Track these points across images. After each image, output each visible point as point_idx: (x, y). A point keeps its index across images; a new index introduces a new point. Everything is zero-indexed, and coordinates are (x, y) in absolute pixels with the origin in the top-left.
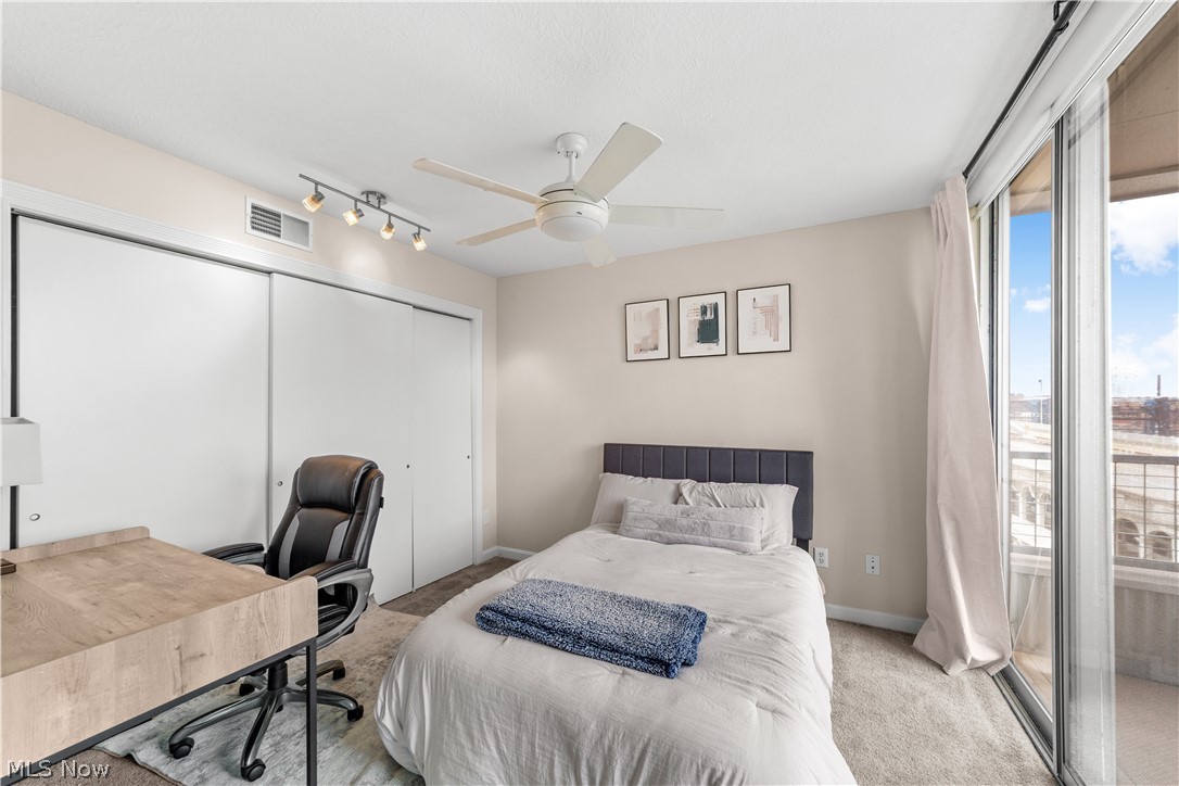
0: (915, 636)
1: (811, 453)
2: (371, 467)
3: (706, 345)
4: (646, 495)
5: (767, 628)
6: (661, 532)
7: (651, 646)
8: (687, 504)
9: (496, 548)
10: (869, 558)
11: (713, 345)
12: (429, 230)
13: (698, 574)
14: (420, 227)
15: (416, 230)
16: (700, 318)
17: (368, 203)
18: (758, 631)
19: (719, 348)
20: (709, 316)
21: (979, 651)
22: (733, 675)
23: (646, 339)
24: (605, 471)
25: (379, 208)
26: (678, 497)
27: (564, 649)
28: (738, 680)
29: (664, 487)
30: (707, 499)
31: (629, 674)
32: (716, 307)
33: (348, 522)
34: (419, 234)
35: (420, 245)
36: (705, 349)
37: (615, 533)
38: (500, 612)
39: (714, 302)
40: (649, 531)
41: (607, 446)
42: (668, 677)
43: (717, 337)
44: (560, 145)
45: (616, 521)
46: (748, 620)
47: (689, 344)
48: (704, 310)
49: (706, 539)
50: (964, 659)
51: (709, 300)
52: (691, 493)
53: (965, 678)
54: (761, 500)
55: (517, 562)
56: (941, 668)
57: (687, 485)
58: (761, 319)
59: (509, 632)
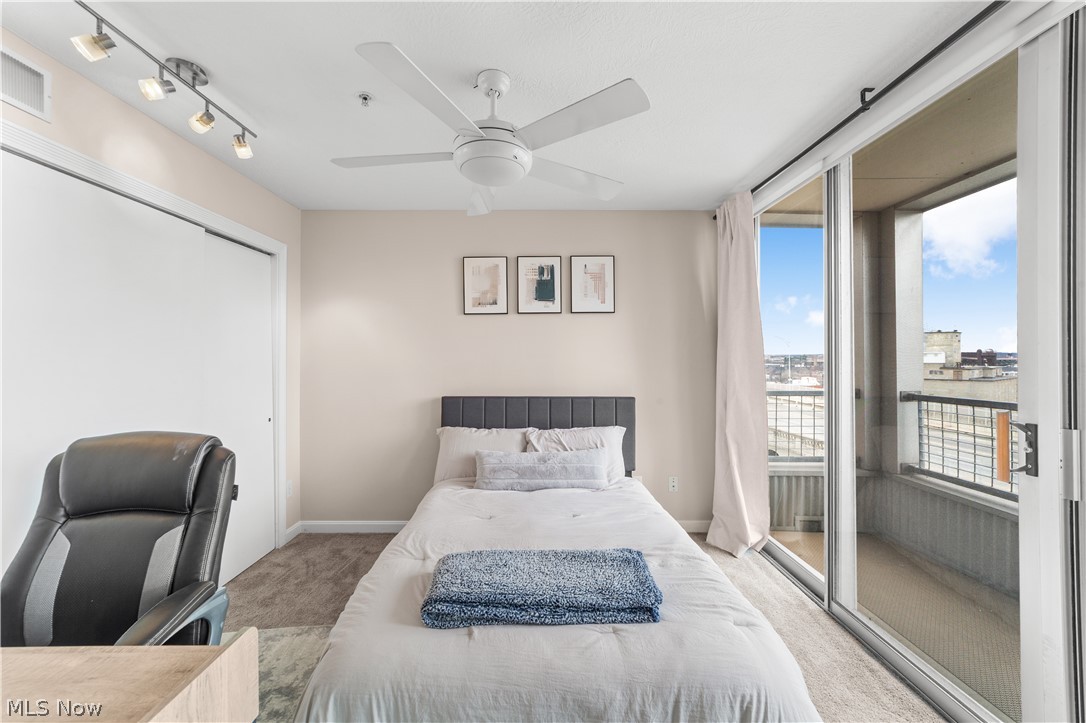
0: (706, 534)
1: (633, 398)
2: (215, 445)
3: (543, 303)
4: (496, 444)
5: (681, 553)
6: (522, 481)
7: (630, 596)
8: (536, 450)
9: (299, 523)
10: (671, 479)
11: (549, 304)
12: (255, 136)
13: (582, 516)
14: (244, 129)
15: (239, 131)
16: (537, 277)
17: (177, 75)
18: (676, 557)
19: (555, 306)
20: (546, 277)
21: (754, 537)
22: (698, 602)
23: (484, 293)
24: (444, 424)
25: (194, 86)
26: (526, 446)
27: (542, 624)
28: (705, 606)
29: (512, 436)
30: (554, 445)
31: (622, 630)
32: (552, 270)
33: (181, 528)
34: (243, 135)
35: (244, 153)
36: (541, 306)
37: (472, 487)
38: (454, 602)
39: (550, 264)
40: (511, 481)
41: (445, 400)
42: (655, 621)
43: (553, 296)
44: (483, 80)
45: (471, 474)
46: (661, 549)
47: (528, 302)
48: (541, 271)
49: (565, 482)
50: (746, 544)
51: (546, 262)
52: (539, 440)
53: (747, 558)
54: (602, 441)
55: (395, 535)
56: (731, 554)
57: (533, 433)
58: (591, 283)
59: (469, 621)
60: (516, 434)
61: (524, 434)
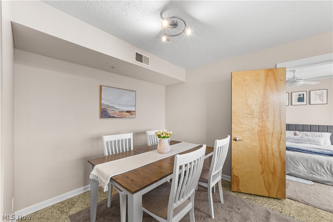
3: (300, 103)
8: (299, 136)
16: (298, 97)
20: (301, 96)
26: (295, 134)
29: (290, 132)
40: (292, 141)
43: (304, 101)
47: (295, 103)
51: (301, 93)
58: (318, 97)
60: (293, 132)
61: (295, 132)
